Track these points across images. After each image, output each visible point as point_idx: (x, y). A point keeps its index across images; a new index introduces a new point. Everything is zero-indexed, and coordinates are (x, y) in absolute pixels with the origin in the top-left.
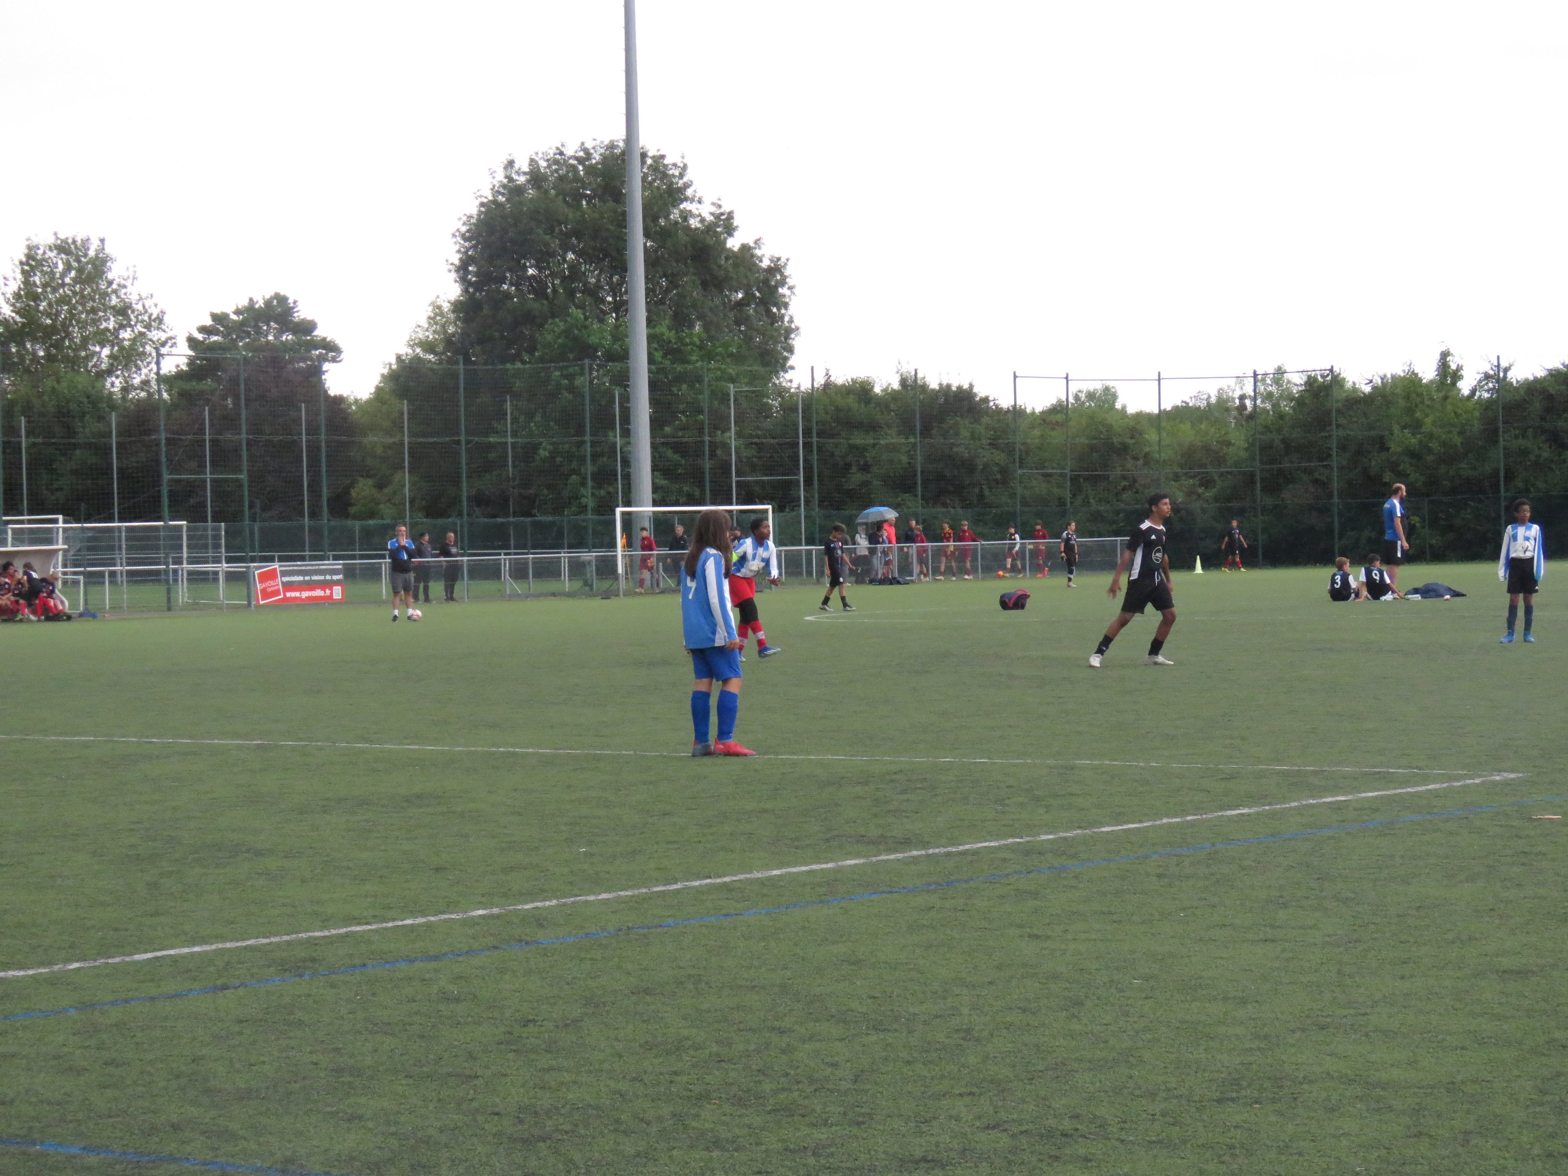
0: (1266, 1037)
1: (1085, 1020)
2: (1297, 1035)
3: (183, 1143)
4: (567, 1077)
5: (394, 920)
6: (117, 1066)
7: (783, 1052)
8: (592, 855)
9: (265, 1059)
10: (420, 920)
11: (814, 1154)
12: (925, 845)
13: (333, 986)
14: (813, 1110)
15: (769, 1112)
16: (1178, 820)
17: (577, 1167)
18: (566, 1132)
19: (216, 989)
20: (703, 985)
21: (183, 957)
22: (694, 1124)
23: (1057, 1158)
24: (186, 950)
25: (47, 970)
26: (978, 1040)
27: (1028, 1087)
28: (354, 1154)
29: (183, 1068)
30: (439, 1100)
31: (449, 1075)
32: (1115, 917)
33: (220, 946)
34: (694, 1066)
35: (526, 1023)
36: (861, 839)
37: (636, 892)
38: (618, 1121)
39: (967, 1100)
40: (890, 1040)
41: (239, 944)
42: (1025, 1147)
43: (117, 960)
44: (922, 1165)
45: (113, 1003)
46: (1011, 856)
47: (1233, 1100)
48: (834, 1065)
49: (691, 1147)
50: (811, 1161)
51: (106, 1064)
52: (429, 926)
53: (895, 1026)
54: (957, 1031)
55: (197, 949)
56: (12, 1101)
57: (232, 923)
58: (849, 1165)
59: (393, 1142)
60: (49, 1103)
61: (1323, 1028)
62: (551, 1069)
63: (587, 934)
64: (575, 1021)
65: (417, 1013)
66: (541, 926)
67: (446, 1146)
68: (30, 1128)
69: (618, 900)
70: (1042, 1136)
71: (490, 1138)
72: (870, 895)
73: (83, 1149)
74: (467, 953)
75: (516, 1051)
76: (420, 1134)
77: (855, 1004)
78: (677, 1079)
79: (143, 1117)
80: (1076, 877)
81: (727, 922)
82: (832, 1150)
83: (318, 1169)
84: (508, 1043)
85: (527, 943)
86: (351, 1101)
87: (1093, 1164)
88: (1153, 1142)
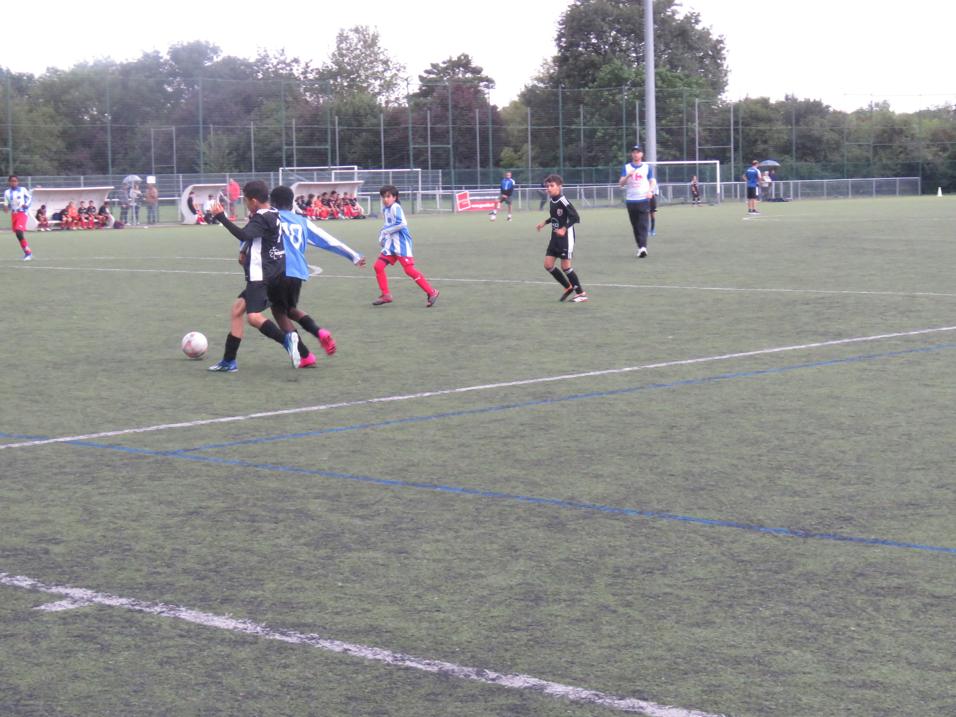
3: (514, 488)
4: (704, 456)
5: (584, 372)
6: (467, 447)
7: (814, 444)
8: (676, 340)
9: (542, 444)
10: (598, 373)
11: (849, 500)
12: (850, 336)
13: (563, 406)
14: (841, 476)
15: (818, 477)
17: (725, 505)
18: (713, 486)
19: (503, 407)
20: (758, 409)
21: (482, 390)
22: (779, 482)
24: (482, 387)
26: (917, 440)
28: (605, 495)
29: (501, 449)
30: (640, 468)
31: (641, 454)
33: (499, 385)
34: (769, 452)
35: (672, 427)
36: (815, 333)
37: (706, 359)
38: (738, 480)
39: (922, 472)
40: (869, 439)
41: (508, 384)
43: (448, 392)
44: (910, 506)
45: (454, 414)
46: (899, 343)
48: (843, 452)
49: (782, 495)
50: (850, 503)
51: (460, 445)
52: (603, 376)
53: (869, 432)
54: (904, 435)
55: (487, 386)
56: (418, 465)
57: (501, 373)
58: (871, 506)
59: (623, 490)
60: (438, 466)
62: (693, 452)
63: (688, 382)
64: (698, 427)
65: (612, 421)
66: (662, 376)
67: (652, 492)
68: (432, 479)
69: (698, 363)
71: (673, 488)
72: (831, 362)
73: (463, 490)
74: (628, 390)
75: (672, 442)
76: (636, 485)
77: (843, 420)
78: (762, 458)
79: (488, 474)
80: (937, 354)
81: (760, 375)
82: (858, 498)
83: (588, 503)
84: (666, 438)
85: (658, 385)
86: (594, 467)
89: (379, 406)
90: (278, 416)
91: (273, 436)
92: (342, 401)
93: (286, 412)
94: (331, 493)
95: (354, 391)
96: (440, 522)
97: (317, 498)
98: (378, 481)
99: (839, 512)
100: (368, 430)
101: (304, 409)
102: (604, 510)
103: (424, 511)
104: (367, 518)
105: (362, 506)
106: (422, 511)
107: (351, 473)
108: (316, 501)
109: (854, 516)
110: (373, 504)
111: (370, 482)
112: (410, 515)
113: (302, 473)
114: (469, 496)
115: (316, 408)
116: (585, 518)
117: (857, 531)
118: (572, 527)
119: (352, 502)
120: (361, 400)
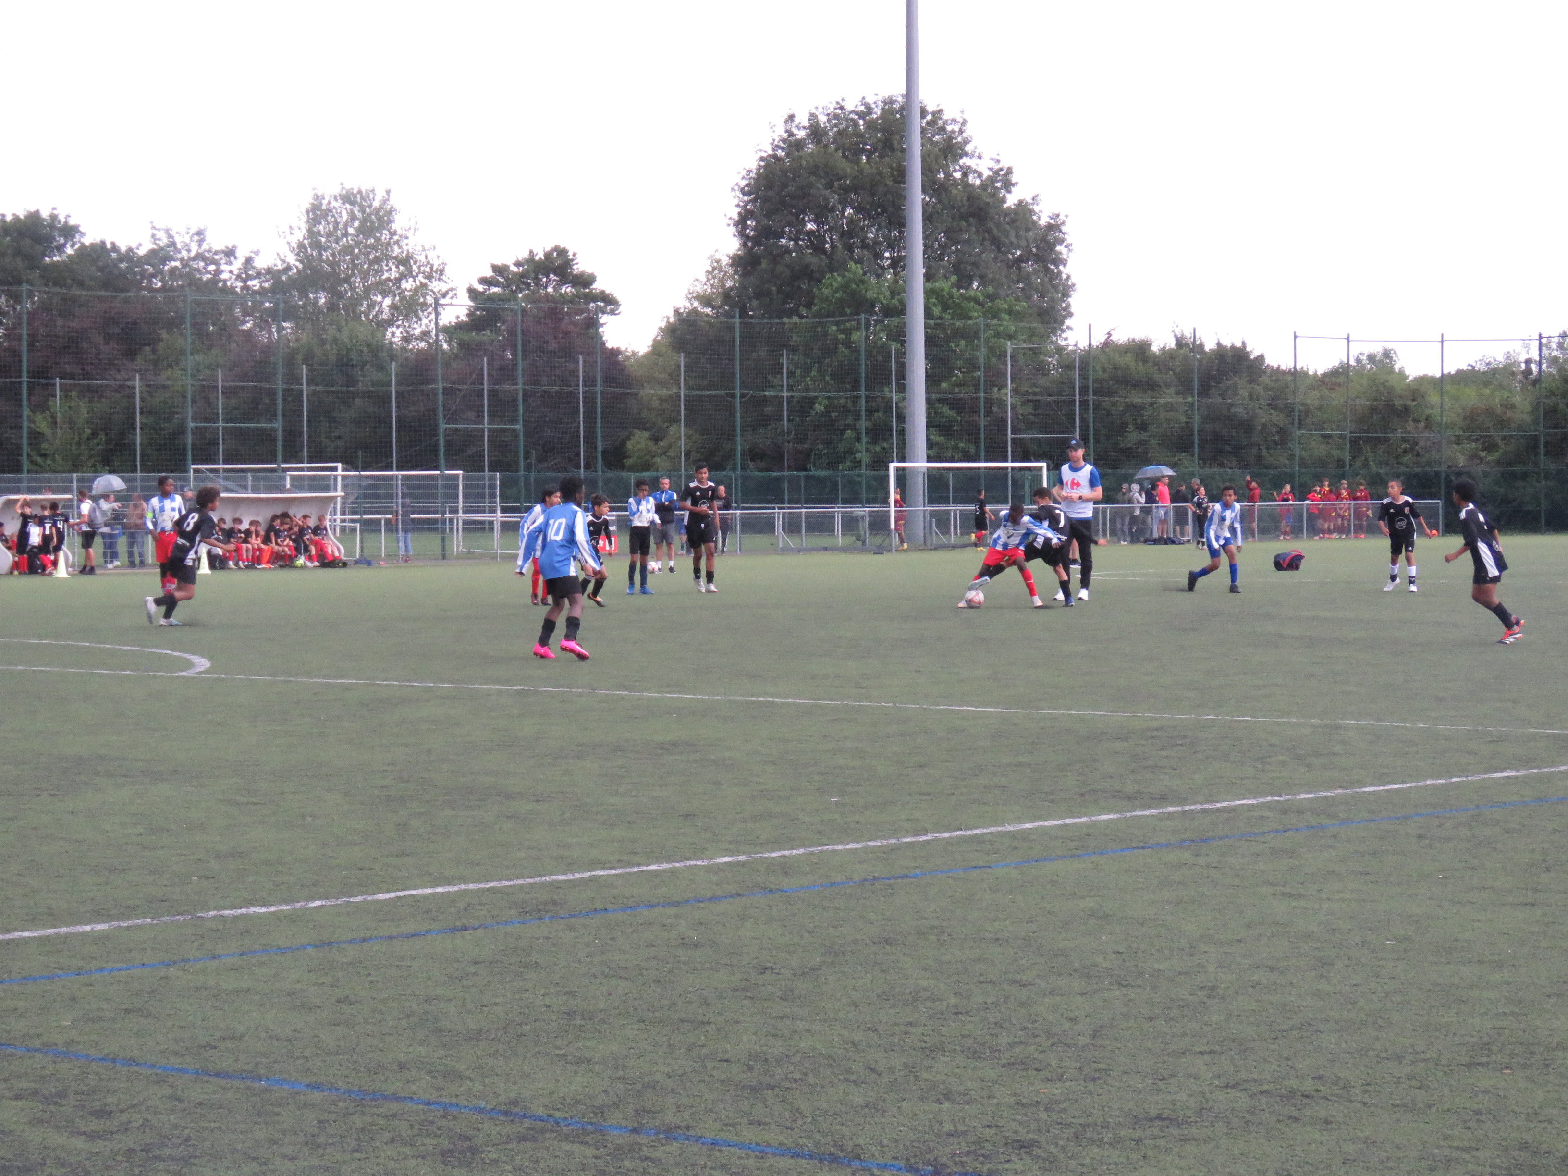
0: (1521, 1002)
1: (1334, 981)
2: (1553, 1000)
3: (409, 1082)
4: (801, 1025)
5: (639, 865)
6: (351, 1003)
7: (1022, 1004)
8: (843, 805)
9: (498, 1000)
10: (665, 866)
11: (1046, 1109)
12: (1182, 801)
13: (571, 928)
14: (1049, 1065)
15: (1004, 1066)
16: (1442, 781)
17: (804, 1116)
18: (796, 1081)
19: (455, 929)
20: (944, 937)
21: (426, 897)
22: (925, 1075)
23: (1296, 1120)
24: (429, 891)
25: (288, 908)
26: (1223, 998)
27: (1272, 1047)
28: (578, 1098)
29: (415, 1007)
30: (670, 1046)
31: (682, 1021)
32: (1370, 878)
33: (463, 887)
34: (931, 1017)
35: (764, 970)
36: (1117, 795)
37: (885, 842)
38: (849, 1071)
39: (1207, 1058)
40: (1133, 996)
41: (482, 886)
42: (1265, 1107)
43: (359, 899)
44: (1157, 1123)
45: (352, 942)
46: (1269, 814)
47: (1481, 1064)
48: (1073, 1020)
49: (921, 1099)
50: (1044, 1116)
51: (339, 1001)
52: (673, 872)
53: (1139, 982)
54: (1202, 988)
55: (439, 890)
56: (242, 1036)
57: (477, 865)
58: (1082, 1121)
59: (620, 1086)
60: (278, 1039)
62: (784, 1017)
63: (832, 884)
64: (813, 969)
65: (655, 958)
66: (786, 873)
67: (673, 1091)
68: (257, 1064)
69: (865, 850)
70: (1281, 1096)
71: (718, 1085)
72: (1122, 850)
73: (308, 1086)
74: (710, 899)
75: (752, 998)
76: (647, 1079)
77: (1099, 959)
78: (914, 1030)
79: (371, 1055)
80: (1334, 836)
81: (974, 874)
82: (1065, 1105)
83: (541, 1111)
84: (744, 989)
85: (771, 891)
86: (580, 1044)
87: (1334, 1126)
88: (1397, 1106)
89: (212, 925)
90: (8, 942)
92: (144, 915)
93: (26, 934)
94: (51, 1088)
96: (239, 1146)
97: (17, 1097)
98: (153, 1066)
99: (1016, 1132)
100: (173, 971)
101: (64, 930)
102: (567, 1125)
103: (217, 1125)
104: (99, 1137)
105: (102, 1113)
106: (213, 1125)
107: (106, 1051)
108: (14, 1103)
109: (1042, 1139)
110: (122, 1111)
111: (136, 1069)
112: (187, 1131)
113: (9, 1051)
114: (316, 1096)
115: (88, 928)
116: (523, 1139)
117: (1036, 1167)
118: (490, 1156)
119: (83, 1106)
120: (182, 914)
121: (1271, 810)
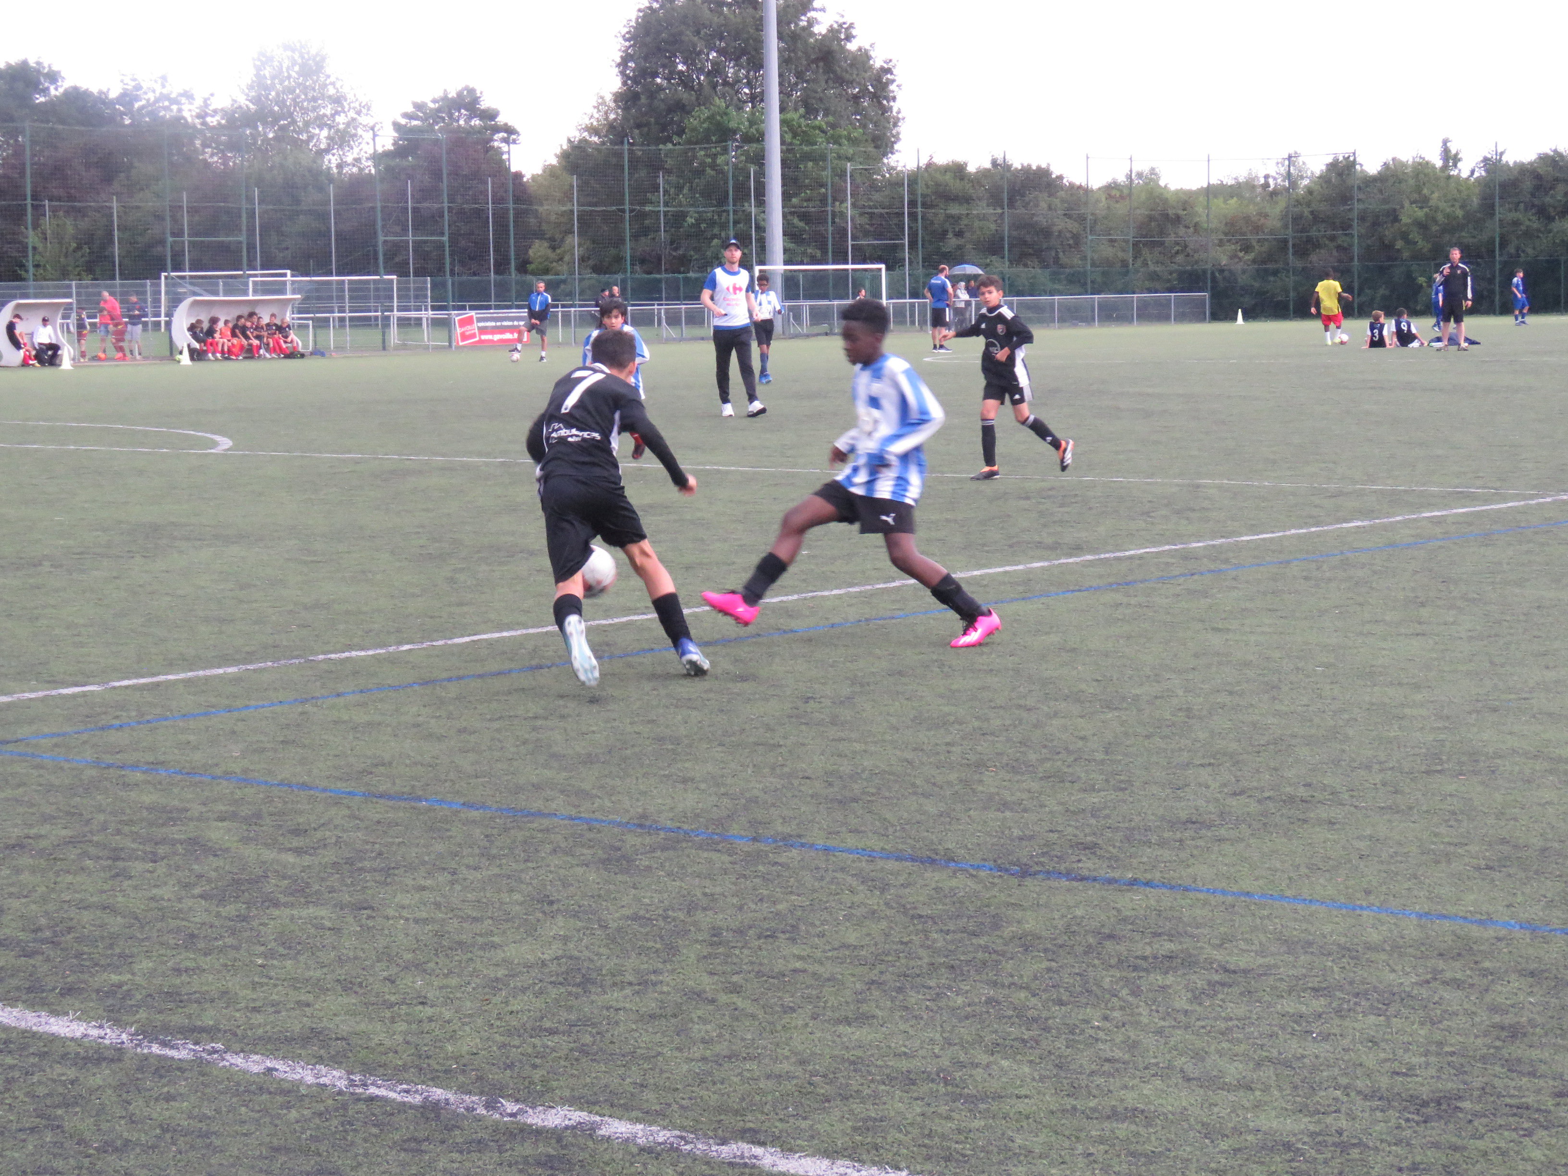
0: (1448, 718)
1: (1286, 702)
2: (1474, 716)
3: (548, 800)
4: (858, 747)
6: (471, 733)
7: (1036, 726)
8: (814, 557)
9: (594, 729)
11: (1092, 816)
12: (1095, 550)
13: (630, 666)
14: (1079, 777)
15: (1041, 779)
16: (1304, 531)
17: (893, 826)
18: (873, 794)
19: (532, 668)
20: (946, 669)
21: (498, 640)
22: (980, 788)
23: (1305, 821)
24: (496, 635)
25: (383, 651)
26: (1200, 718)
27: (1258, 759)
28: (697, 812)
29: (527, 736)
30: (755, 766)
31: (757, 744)
32: (1279, 614)
33: (524, 632)
34: (963, 739)
35: (807, 700)
36: (1039, 545)
37: (862, 589)
38: (914, 785)
39: (1209, 769)
40: (1124, 718)
41: (540, 630)
42: (1273, 811)
43: (441, 643)
44: (1190, 826)
45: (450, 679)
46: (1173, 561)
47: (1439, 772)
48: (1083, 738)
49: (985, 808)
50: (1093, 821)
51: (459, 731)
53: (1125, 705)
54: (1180, 709)
55: (505, 634)
56: (390, 763)
57: (528, 612)
58: (1127, 825)
59: (727, 802)
60: (423, 765)
61: (1495, 710)
62: (841, 740)
63: (833, 626)
64: (849, 698)
65: (710, 690)
66: (790, 616)
67: (773, 805)
68: (413, 787)
69: (848, 594)
70: (1284, 801)
71: (809, 799)
72: (1064, 592)
73: (464, 804)
74: (736, 639)
75: (807, 724)
76: (747, 795)
77: (1083, 686)
78: (954, 749)
79: (506, 778)
80: (1234, 579)
82: (1107, 812)
83: (669, 824)
84: (797, 716)
85: (785, 632)
86: (679, 765)
87: (1337, 826)
88: (1383, 808)
89: (325, 666)
90: (158, 684)
91: (149, 718)
92: (264, 659)
93: (171, 677)
94: (245, 811)
95: (285, 643)
96: (426, 858)
97: (222, 819)
98: (324, 790)
99: (1075, 836)
100: (308, 707)
101: (201, 673)
102: (697, 836)
103: (401, 840)
104: (306, 853)
105: (297, 832)
106: (397, 840)
107: (279, 777)
108: (220, 824)
109: (1100, 842)
110: (315, 829)
111: (312, 792)
112: (377, 846)
113: (197, 778)
114: (475, 814)
115: (221, 671)
116: (664, 849)
117: (1104, 866)
118: (643, 863)
119: (281, 826)
120: (297, 657)
121: (1173, 557)
